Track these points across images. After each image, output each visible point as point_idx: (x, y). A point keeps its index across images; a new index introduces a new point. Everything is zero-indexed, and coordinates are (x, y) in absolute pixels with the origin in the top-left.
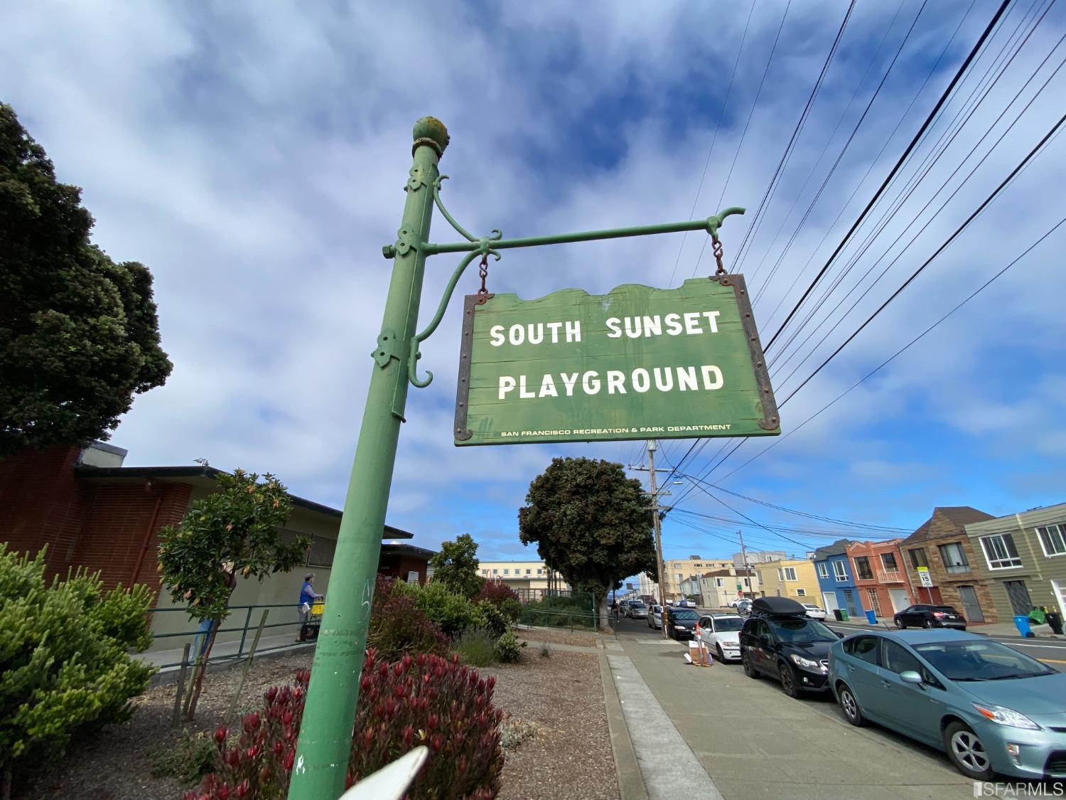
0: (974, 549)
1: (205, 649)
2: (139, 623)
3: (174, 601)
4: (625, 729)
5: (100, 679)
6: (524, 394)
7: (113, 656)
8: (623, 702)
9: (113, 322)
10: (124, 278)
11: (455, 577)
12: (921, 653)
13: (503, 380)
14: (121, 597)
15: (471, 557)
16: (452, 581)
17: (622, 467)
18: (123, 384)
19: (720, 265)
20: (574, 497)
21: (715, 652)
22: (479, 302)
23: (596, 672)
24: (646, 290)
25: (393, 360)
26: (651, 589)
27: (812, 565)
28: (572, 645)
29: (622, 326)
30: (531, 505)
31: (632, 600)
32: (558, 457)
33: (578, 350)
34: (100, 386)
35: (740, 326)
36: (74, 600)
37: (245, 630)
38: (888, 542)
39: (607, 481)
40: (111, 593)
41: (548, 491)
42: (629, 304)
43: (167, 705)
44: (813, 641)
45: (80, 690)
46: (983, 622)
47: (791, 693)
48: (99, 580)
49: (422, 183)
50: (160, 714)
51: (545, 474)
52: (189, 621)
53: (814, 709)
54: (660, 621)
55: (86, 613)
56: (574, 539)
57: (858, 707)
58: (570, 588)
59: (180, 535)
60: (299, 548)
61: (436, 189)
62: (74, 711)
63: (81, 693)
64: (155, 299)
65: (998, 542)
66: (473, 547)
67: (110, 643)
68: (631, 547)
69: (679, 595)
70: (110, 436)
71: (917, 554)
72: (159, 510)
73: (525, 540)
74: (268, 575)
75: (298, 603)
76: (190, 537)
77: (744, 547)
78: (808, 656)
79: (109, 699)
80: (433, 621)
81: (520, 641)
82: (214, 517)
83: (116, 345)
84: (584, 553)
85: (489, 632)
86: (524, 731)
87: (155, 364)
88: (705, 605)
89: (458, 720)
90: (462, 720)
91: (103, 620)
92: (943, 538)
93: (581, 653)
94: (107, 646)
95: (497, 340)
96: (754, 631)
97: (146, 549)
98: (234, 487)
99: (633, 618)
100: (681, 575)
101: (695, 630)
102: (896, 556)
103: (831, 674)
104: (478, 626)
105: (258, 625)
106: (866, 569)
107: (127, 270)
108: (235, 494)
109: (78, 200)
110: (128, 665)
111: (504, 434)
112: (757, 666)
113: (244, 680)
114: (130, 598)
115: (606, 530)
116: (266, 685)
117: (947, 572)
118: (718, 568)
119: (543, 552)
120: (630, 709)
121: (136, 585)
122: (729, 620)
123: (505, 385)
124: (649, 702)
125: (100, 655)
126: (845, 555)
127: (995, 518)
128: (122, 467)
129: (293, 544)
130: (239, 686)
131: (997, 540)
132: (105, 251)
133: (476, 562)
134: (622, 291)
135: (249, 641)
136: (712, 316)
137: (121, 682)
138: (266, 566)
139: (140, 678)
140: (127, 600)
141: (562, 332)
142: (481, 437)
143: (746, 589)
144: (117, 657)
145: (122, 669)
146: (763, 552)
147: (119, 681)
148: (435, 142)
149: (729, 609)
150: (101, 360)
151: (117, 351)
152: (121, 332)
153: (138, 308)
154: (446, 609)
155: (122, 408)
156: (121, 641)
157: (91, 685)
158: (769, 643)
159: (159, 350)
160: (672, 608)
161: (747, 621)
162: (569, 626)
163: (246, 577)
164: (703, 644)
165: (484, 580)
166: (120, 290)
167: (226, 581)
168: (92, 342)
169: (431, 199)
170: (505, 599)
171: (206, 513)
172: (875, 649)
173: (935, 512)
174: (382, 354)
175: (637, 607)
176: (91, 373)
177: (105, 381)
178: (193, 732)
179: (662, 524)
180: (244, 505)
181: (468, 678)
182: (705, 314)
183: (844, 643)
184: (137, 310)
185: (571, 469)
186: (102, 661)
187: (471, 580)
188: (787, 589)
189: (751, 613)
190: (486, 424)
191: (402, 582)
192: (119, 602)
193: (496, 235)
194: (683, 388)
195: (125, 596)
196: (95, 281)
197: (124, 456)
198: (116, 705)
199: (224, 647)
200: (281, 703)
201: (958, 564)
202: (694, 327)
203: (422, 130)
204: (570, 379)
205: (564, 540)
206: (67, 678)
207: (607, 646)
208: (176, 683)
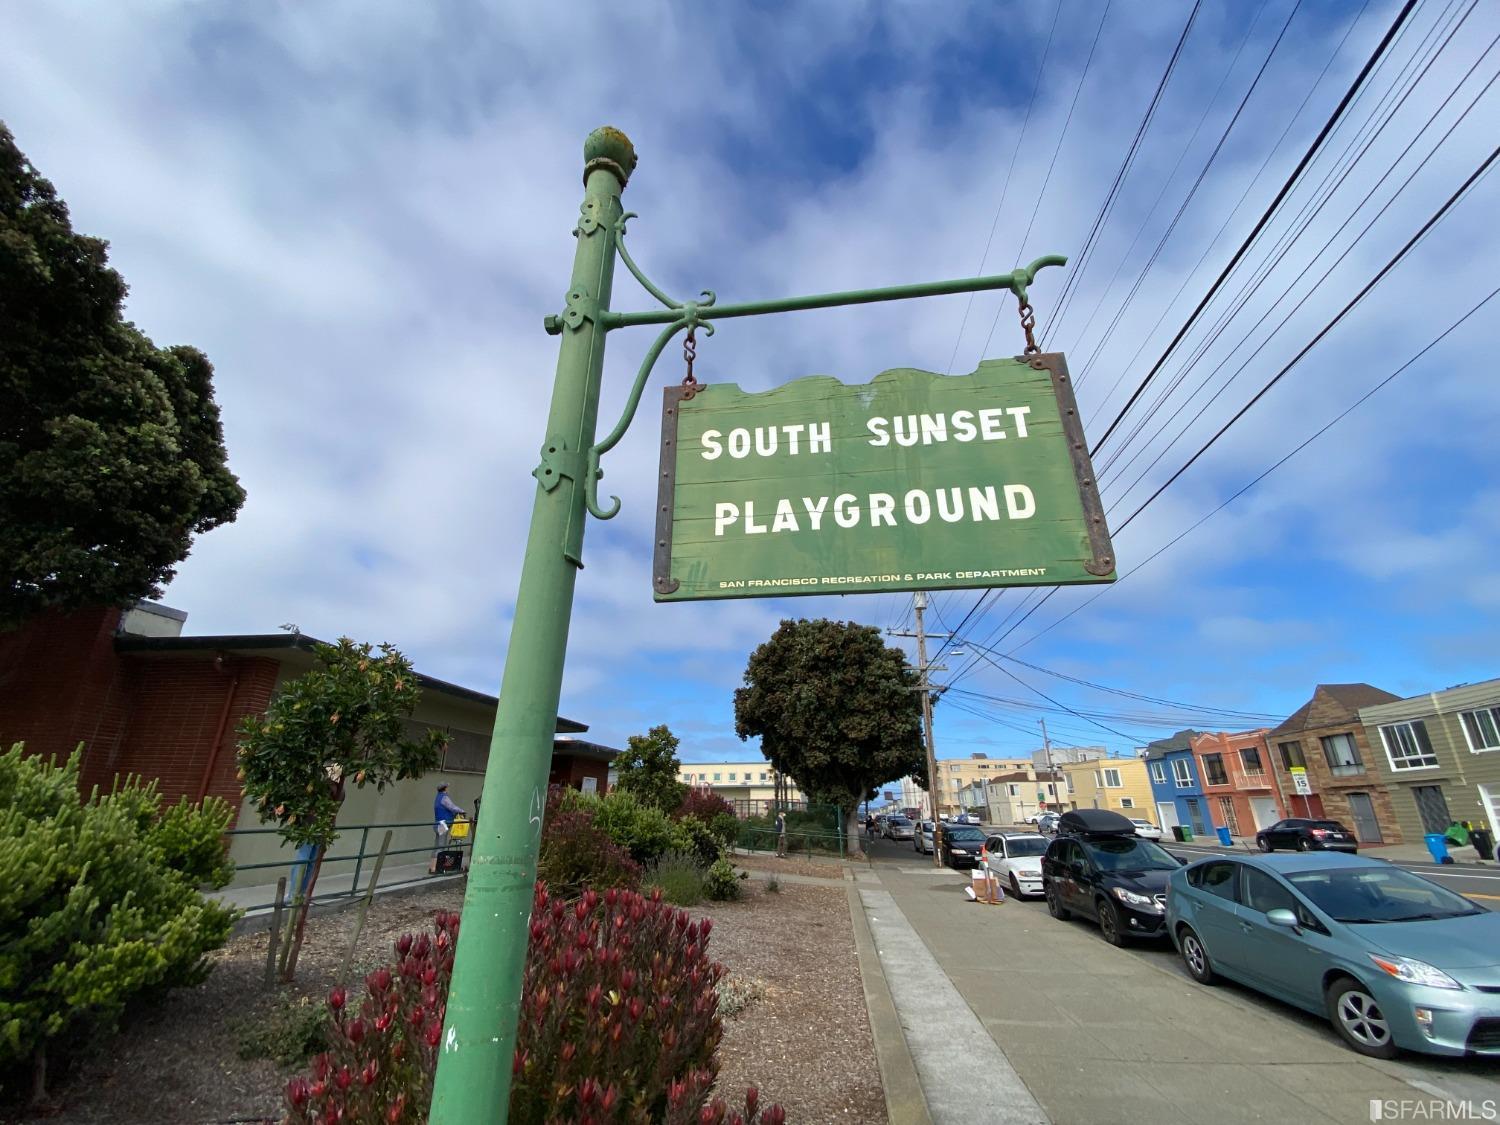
0: (1371, 741)
1: (307, 884)
2: (213, 850)
3: (263, 822)
4: (885, 988)
5: (164, 927)
6: (751, 528)
7: (180, 894)
8: (881, 952)
9: (160, 432)
10: (172, 369)
11: (648, 783)
12: (1297, 886)
13: (720, 508)
14: (187, 814)
15: (670, 757)
16: (643, 791)
17: (879, 631)
18: (179, 521)
19: (1030, 339)
20: (811, 674)
21: (1008, 885)
22: (684, 397)
23: (845, 913)
24: (922, 377)
25: (565, 482)
26: (918, 799)
27: (1142, 767)
28: (809, 875)
29: (890, 429)
30: (751, 685)
31: (892, 814)
32: (787, 618)
33: (827, 464)
34: (146, 522)
35: (1059, 427)
36: (123, 820)
37: (360, 858)
38: (1250, 733)
39: (858, 651)
40: (173, 810)
41: (776, 664)
42: (900, 397)
43: (256, 960)
44: (1145, 869)
45: (137, 943)
46: (1381, 843)
47: (1113, 940)
48: (156, 792)
49: (599, 225)
50: (247, 973)
51: (771, 643)
52: (282, 846)
53: (1144, 962)
54: (932, 842)
55: (140, 838)
56: (812, 732)
57: (1206, 959)
58: (806, 799)
59: (267, 730)
60: (432, 746)
61: (618, 233)
62: (130, 972)
63: (138, 947)
64: (217, 400)
65: (1405, 733)
66: (672, 743)
67: (174, 878)
68: (891, 742)
69: (957, 807)
70: (162, 593)
71: (1292, 751)
72: (234, 696)
73: (743, 733)
74: (391, 782)
75: (434, 821)
76: (280, 731)
77: (1048, 743)
78: (1139, 890)
79: (177, 955)
80: (619, 845)
81: (738, 871)
82: (313, 704)
83: (165, 465)
84: (825, 751)
85: (696, 859)
86: (747, 992)
87: (221, 492)
88: (994, 821)
89: (662, 979)
90: (669, 979)
91: (163, 847)
92: (1326, 727)
93: (822, 887)
94: (171, 882)
95: (711, 450)
96: (1063, 856)
97: (219, 749)
98: (339, 662)
99: (894, 840)
100: (959, 781)
101: (980, 854)
102: (1261, 753)
103: (1169, 913)
104: (680, 851)
105: (378, 852)
106: (1217, 769)
107: (175, 357)
108: (341, 673)
109: (104, 259)
110: (202, 907)
111: (723, 585)
112: (1066, 903)
113: (361, 928)
114: (200, 815)
115: (857, 719)
116: (390, 932)
117: (1332, 774)
118: (1011, 770)
119: (769, 750)
120: (892, 962)
121: (207, 798)
122: (1028, 841)
123: (724, 515)
124: (917, 953)
125: (163, 895)
126: (1189, 751)
127: (1400, 699)
128: (181, 636)
129: (422, 740)
130: (355, 933)
131: (1403, 730)
132: (143, 331)
133: (677, 764)
134: (890, 378)
135: (367, 872)
136: (1019, 413)
137: (193, 931)
138: (388, 772)
139: (218, 926)
140: (196, 819)
141: (804, 439)
142: (691, 589)
143: (1050, 799)
144: (185, 896)
145: (195, 913)
146: (1075, 749)
147: (190, 929)
148: (615, 164)
149: (1027, 826)
150: (146, 484)
151: (167, 473)
152: (173, 446)
153: (195, 411)
154: (636, 829)
155: (177, 554)
156: (189, 874)
157: (152, 936)
158: (1084, 872)
159: (225, 471)
160: (948, 825)
161: (1053, 843)
162: (805, 851)
163: (361, 786)
164: (991, 874)
165: (688, 788)
166: (167, 386)
167: (332, 793)
168: (132, 461)
169: (612, 247)
170: (717, 814)
171: (301, 699)
172: (1231, 879)
173: (1317, 691)
174: (549, 472)
175: (898, 824)
176: (133, 505)
177: (152, 515)
178: (294, 997)
179: (934, 710)
180: (355, 688)
181: (674, 922)
182: (1010, 411)
183: (1188, 872)
184: (193, 415)
185: (806, 636)
186: (164, 903)
187: (670, 788)
188: (1108, 799)
189: (1057, 831)
190: (698, 571)
191: (575, 792)
192: (183, 822)
193: (707, 299)
194: (977, 517)
195: (193, 814)
196: (132, 373)
197: (183, 622)
198: (187, 962)
199: (332, 882)
200: (418, 956)
201: (1348, 763)
202: (993, 429)
203: (597, 146)
204: (815, 506)
205: (798, 733)
206: (117, 927)
207: (858, 877)
208: (268, 931)
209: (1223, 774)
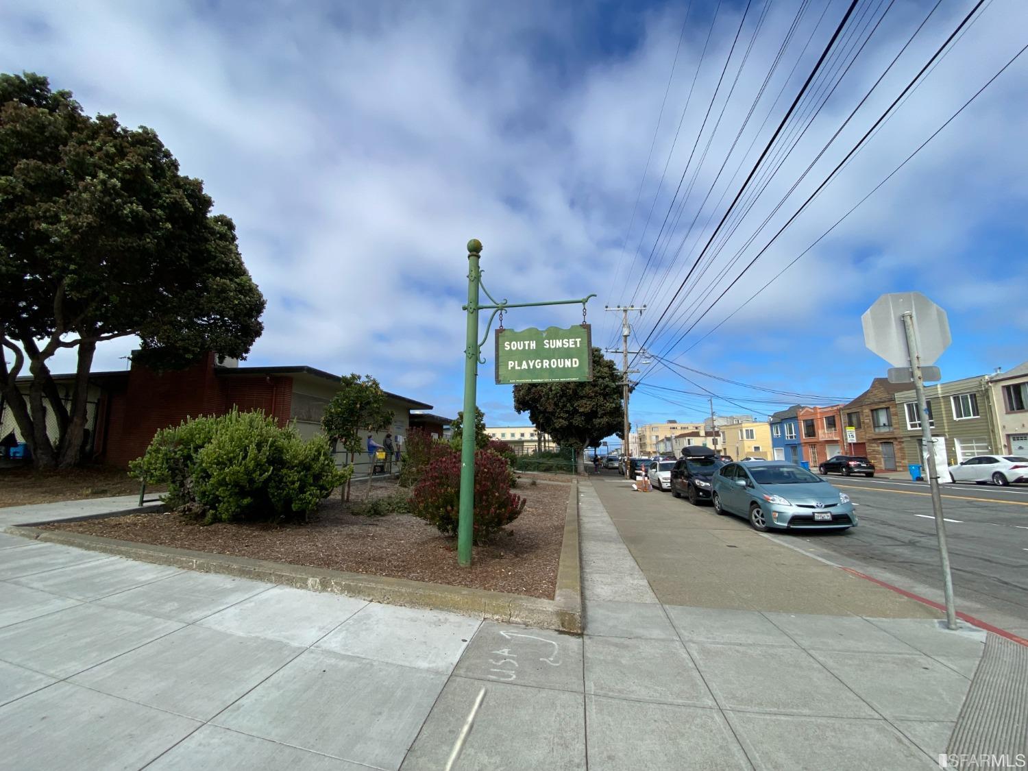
0: (899, 412)
6: (517, 368)
8: (580, 504)
13: (510, 362)
15: (481, 422)
19: (584, 320)
22: (500, 332)
23: (567, 494)
24: (558, 328)
25: (472, 352)
27: (768, 427)
28: (554, 481)
29: (549, 343)
31: (607, 455)
33: (534, 352)
35: (587, 345)
38: (832, 407)
42: (552, 334)
47: (693, 503)
49: (474, 273)
56: (558, 408)
57: (722, 505)
58: (558, 446)
61: (479, 276)
68: (602, 414)
69: (655, 452)
71: (854, 417)
72: (276, 395)
73: (518, 410)
77: (713, 413)
78: (704, 480)
82: (349, 401)
84: (565, 419)
92: (876, 403)
93: (560, 485)
95: (507, 347)
96: (679, 468)
99: (609, 469)
100: (657, 437)
102: (836, 419)
103: (712, 489)
106: (811, 430)
111: (511, 381)
112: (679, 490)
115: (584, 401)
117: (874, 431)
118: (690, 430)
119: (534, 419)
122: (667, 463)
123: (511, 364)
124: (596, 504)
126: (796, 418)
133: (484, 425)
134: (551, 328)
141: (529, 345)
142: (503, 381)
161: (677, 464)
162: (553, 472)
169: (478, 281)
173: (874, 382)
174: (469, 353)
175: (611, 460)
179: (630, 395)
182: (576, 340)
187: (481, 436)
190: (504, 377)
193: (505, 302)
201: (884, 424)
202: (572, 344)
203: (471, 244)
204: (531, 362)
205: (550, 409)
207: (580, 482)
209: (814, 432)
